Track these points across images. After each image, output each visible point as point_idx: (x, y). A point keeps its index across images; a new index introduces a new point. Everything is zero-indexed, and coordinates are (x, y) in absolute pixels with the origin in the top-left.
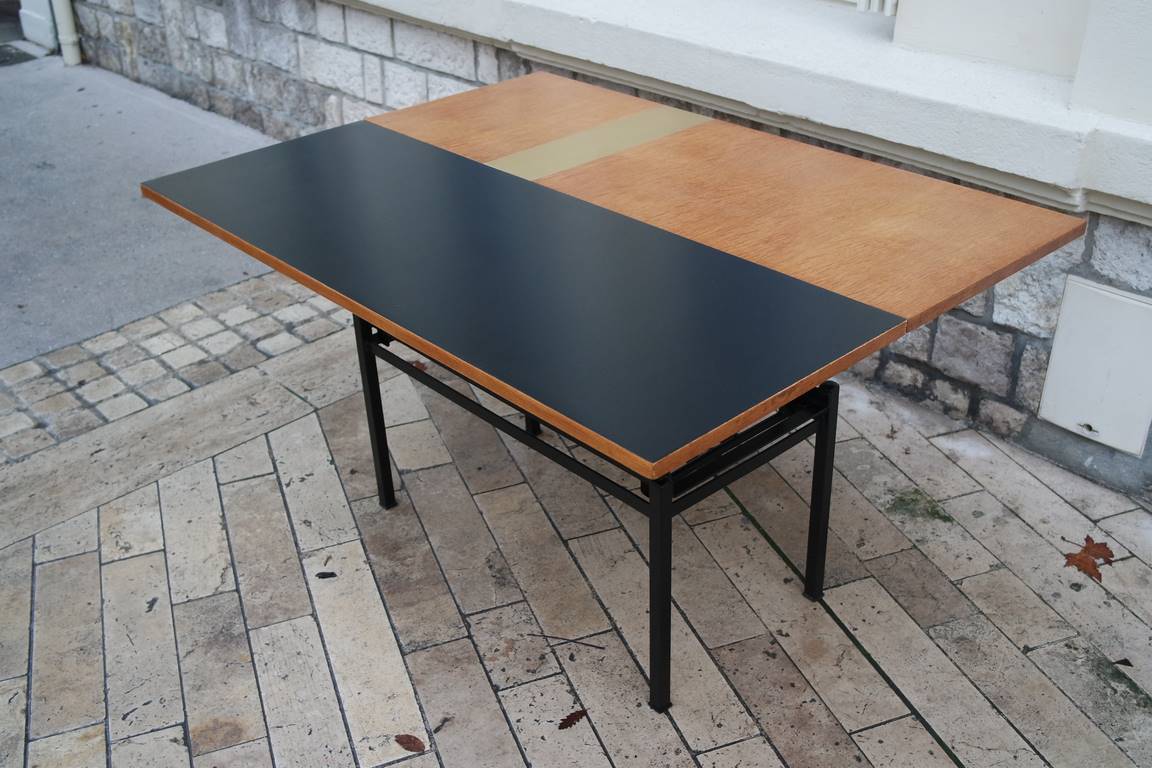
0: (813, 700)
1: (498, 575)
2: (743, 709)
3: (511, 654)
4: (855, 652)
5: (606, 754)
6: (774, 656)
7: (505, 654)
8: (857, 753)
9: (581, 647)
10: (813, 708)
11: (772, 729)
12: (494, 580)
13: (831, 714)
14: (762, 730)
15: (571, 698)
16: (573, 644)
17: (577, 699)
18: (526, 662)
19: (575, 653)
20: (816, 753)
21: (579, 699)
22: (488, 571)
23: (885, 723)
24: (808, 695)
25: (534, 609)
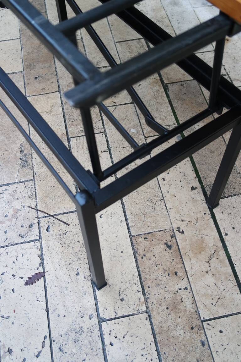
0: (186, 289)
1: (24, 159)
2: (140, 289)
3: (14, 220)
4: (222, 253)
5: (47, 311)
6: (170, 247)
7: (10, 220)
8: (204, 338)
9: (56, 221)
10: (185, 295)
11: (154, 309)
12: (20, 161)
13: (194, 302)
14: (147, 307)
15: (38, 260)
16: (52, 217)
17: (42, 263)
18: (21, 228)
19: (51, 226)
20: (177, 334)
21: (43, 263)
22: (19, 154)
23: (227, 316)
24: (183, 284)
25: (37, 188)
